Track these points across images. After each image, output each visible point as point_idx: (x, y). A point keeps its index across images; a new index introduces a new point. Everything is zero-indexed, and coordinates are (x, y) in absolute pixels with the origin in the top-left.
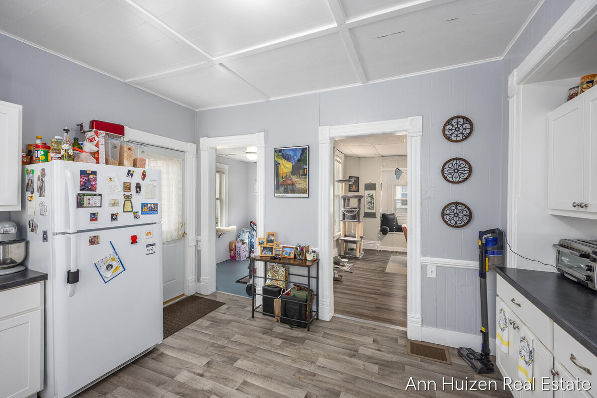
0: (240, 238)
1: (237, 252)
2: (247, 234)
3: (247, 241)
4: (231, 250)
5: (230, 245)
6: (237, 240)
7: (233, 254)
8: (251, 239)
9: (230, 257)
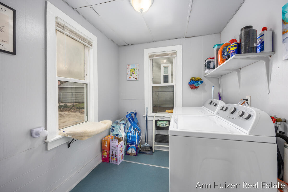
0: (115, 133)
1: (111, 153)
2: (122, 127)
3: (123, 135)
4: (102, 150)
5: (102, 143)
6: (110, 135)
7: (105, 155)
8: (127, 133)
9: (102, 159)
